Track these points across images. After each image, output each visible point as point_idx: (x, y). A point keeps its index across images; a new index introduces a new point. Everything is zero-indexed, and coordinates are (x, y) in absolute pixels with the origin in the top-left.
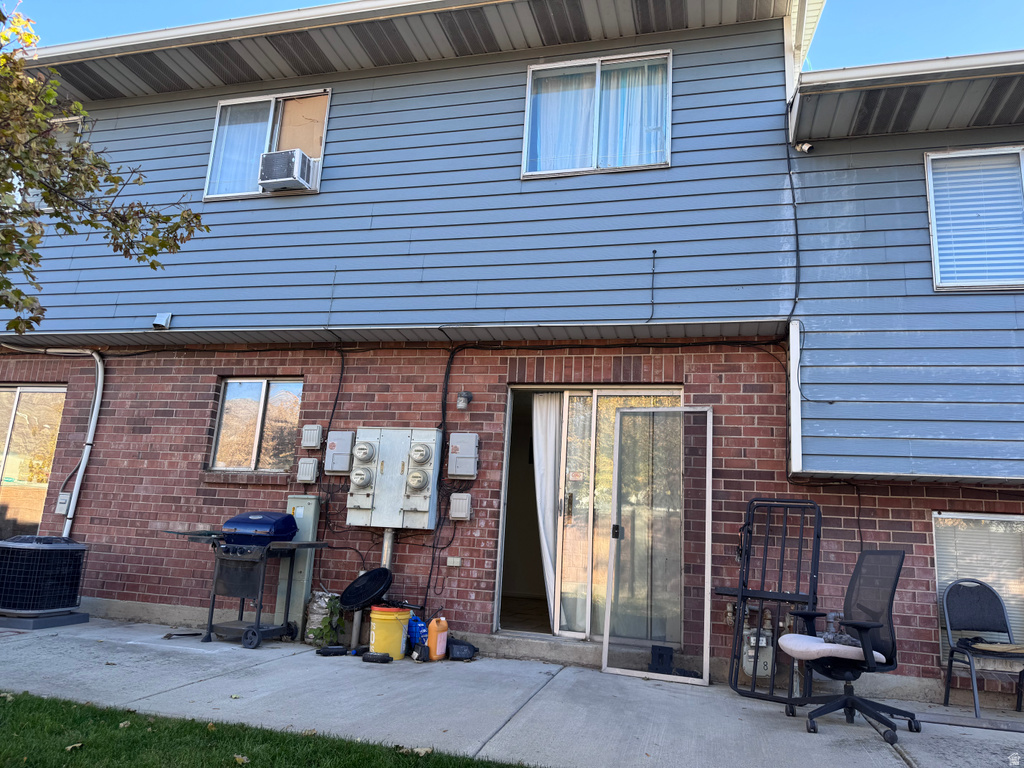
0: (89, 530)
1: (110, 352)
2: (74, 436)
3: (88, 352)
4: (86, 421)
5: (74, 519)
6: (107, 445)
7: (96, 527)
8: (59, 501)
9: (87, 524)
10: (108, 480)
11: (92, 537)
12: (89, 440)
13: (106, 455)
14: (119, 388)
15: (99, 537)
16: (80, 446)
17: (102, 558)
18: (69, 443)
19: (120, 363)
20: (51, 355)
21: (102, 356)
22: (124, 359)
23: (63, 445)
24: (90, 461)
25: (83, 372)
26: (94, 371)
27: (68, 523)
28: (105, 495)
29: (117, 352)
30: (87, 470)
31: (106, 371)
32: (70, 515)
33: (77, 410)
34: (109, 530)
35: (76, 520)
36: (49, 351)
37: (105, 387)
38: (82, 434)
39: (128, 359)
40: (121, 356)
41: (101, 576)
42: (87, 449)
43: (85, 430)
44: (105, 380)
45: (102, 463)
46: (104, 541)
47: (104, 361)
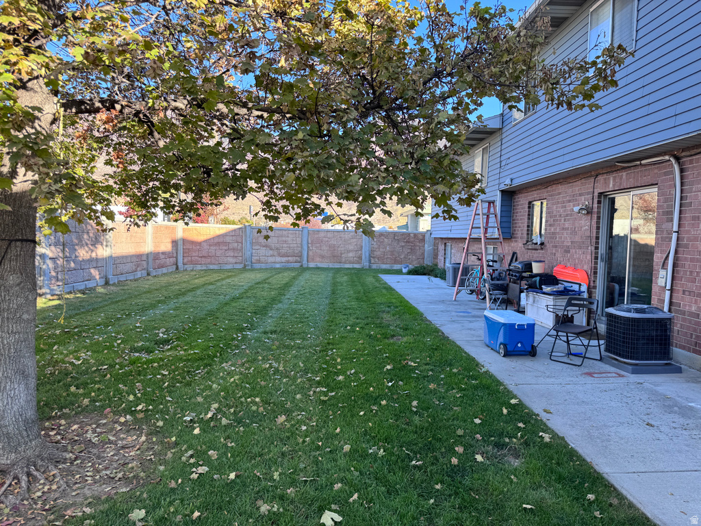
0: (683, 299)
1: (683, 154)
2: (666, 226)
3: (667, 158)
4: (672, 213)
5: (672, 290)
6: (688, 232)
7: (687, 298)
8: (660, 276)
9: (680, 294)
10: (692, 260)
11: (685, 305)
12: (675, 228)
13: (689, 240)
14: (692, 184)
15: (690, 306)
16: (670, 233)
17: (693, 322)
18: (663, 231)
19: (691, 162)
20: (645, 165)
21: (677, 159)
22: (694, 157)
23: (659, 233)
24: (678, 245)
25: (666, 174)
26: (672, 173)
27: (668, 293)
28: (691, 272)
29: (688, 153)
30: (676, 252)
31: (682, 171)
32: (668, 287)
33: (665, 205)
34: (696, 300)
35: (674, 291)
36: (643, 162)
37: (682, 184)
38: (670, 224)
39: (697, 157)
40: (691, 156)
41: (694, 337)
42: (675, 236)
43: (672, 220)
44: (682, 178)
45: (686, 246)
46: (693, 309)
47: (679, 163)
